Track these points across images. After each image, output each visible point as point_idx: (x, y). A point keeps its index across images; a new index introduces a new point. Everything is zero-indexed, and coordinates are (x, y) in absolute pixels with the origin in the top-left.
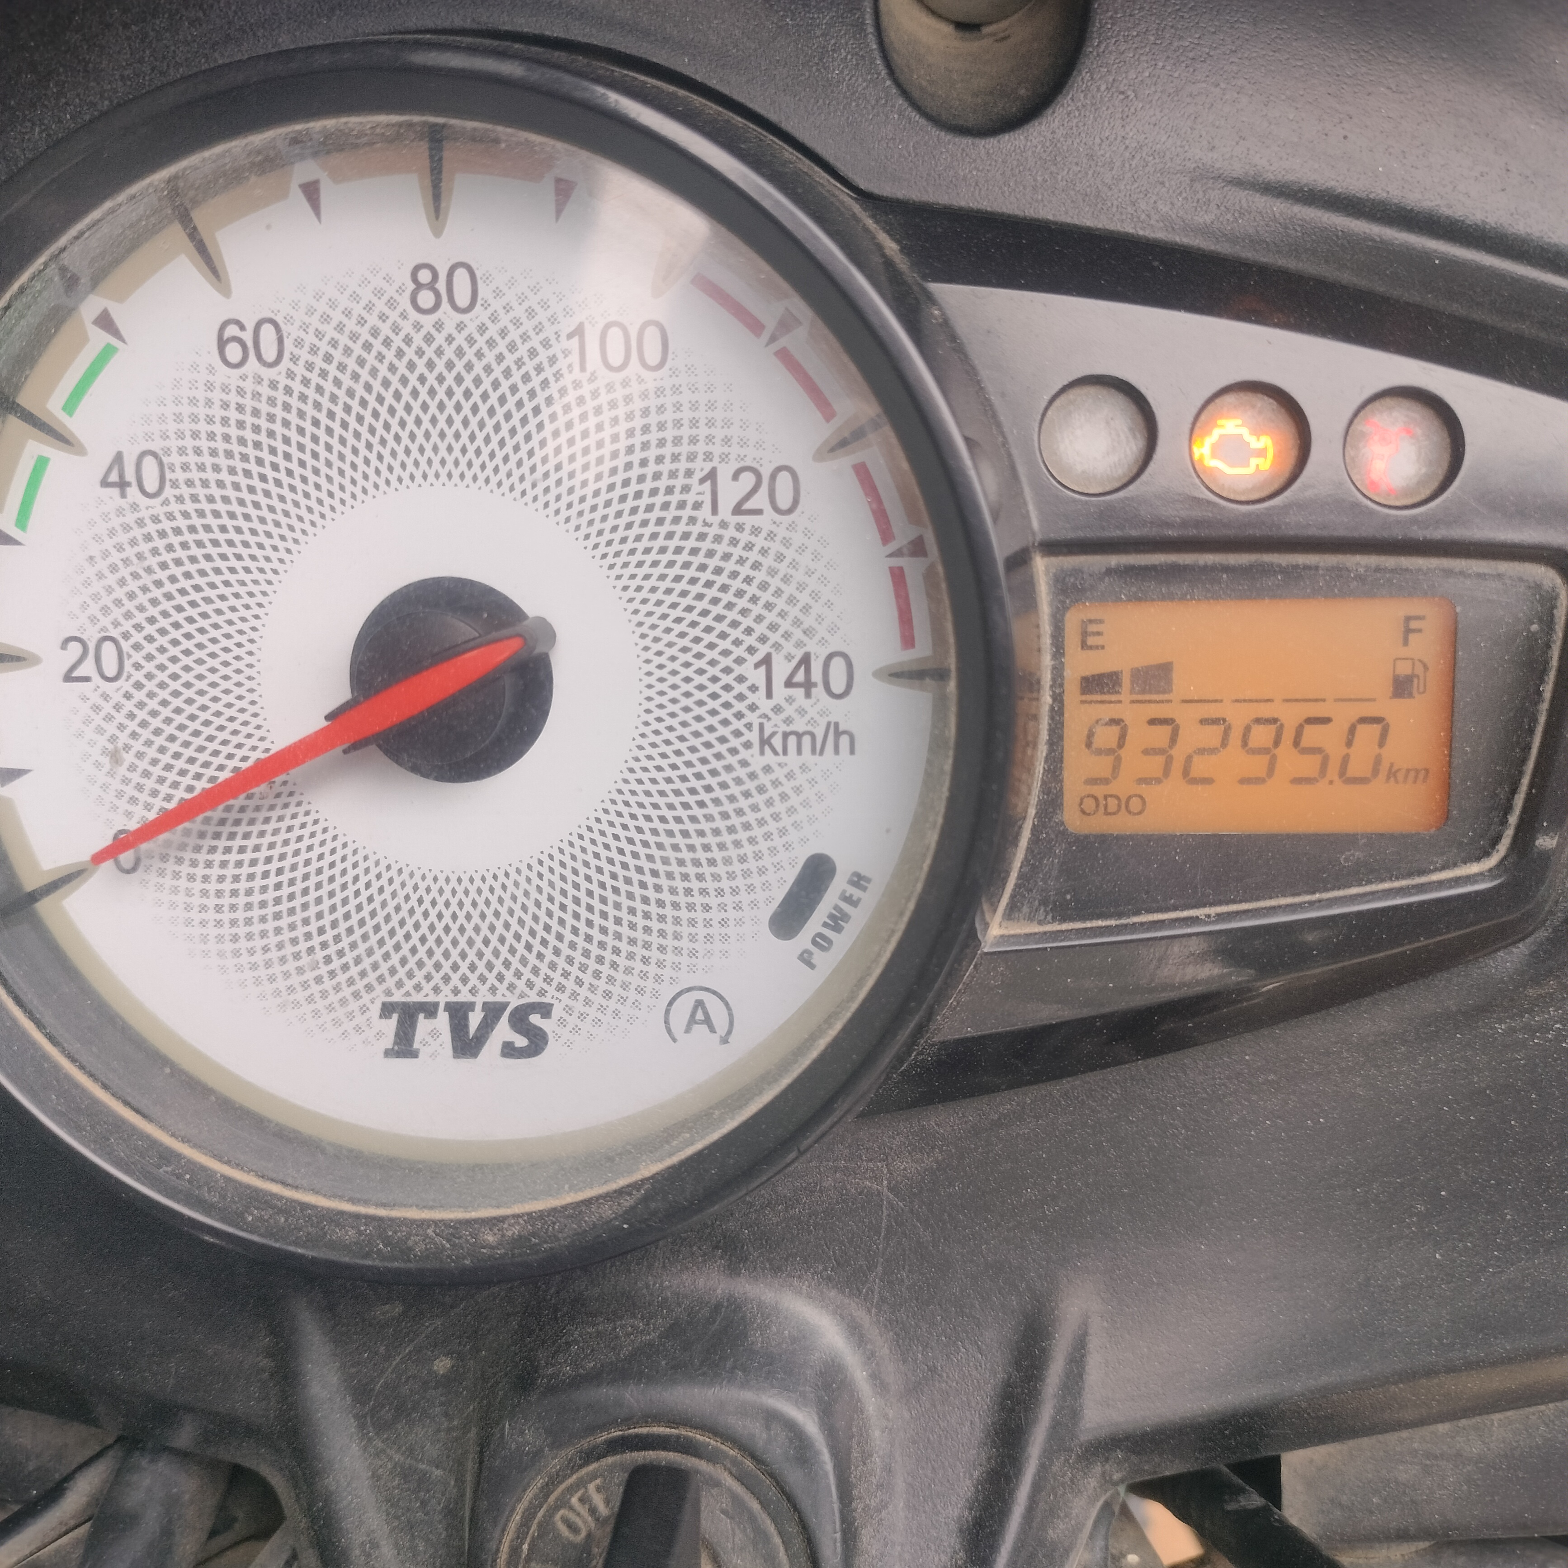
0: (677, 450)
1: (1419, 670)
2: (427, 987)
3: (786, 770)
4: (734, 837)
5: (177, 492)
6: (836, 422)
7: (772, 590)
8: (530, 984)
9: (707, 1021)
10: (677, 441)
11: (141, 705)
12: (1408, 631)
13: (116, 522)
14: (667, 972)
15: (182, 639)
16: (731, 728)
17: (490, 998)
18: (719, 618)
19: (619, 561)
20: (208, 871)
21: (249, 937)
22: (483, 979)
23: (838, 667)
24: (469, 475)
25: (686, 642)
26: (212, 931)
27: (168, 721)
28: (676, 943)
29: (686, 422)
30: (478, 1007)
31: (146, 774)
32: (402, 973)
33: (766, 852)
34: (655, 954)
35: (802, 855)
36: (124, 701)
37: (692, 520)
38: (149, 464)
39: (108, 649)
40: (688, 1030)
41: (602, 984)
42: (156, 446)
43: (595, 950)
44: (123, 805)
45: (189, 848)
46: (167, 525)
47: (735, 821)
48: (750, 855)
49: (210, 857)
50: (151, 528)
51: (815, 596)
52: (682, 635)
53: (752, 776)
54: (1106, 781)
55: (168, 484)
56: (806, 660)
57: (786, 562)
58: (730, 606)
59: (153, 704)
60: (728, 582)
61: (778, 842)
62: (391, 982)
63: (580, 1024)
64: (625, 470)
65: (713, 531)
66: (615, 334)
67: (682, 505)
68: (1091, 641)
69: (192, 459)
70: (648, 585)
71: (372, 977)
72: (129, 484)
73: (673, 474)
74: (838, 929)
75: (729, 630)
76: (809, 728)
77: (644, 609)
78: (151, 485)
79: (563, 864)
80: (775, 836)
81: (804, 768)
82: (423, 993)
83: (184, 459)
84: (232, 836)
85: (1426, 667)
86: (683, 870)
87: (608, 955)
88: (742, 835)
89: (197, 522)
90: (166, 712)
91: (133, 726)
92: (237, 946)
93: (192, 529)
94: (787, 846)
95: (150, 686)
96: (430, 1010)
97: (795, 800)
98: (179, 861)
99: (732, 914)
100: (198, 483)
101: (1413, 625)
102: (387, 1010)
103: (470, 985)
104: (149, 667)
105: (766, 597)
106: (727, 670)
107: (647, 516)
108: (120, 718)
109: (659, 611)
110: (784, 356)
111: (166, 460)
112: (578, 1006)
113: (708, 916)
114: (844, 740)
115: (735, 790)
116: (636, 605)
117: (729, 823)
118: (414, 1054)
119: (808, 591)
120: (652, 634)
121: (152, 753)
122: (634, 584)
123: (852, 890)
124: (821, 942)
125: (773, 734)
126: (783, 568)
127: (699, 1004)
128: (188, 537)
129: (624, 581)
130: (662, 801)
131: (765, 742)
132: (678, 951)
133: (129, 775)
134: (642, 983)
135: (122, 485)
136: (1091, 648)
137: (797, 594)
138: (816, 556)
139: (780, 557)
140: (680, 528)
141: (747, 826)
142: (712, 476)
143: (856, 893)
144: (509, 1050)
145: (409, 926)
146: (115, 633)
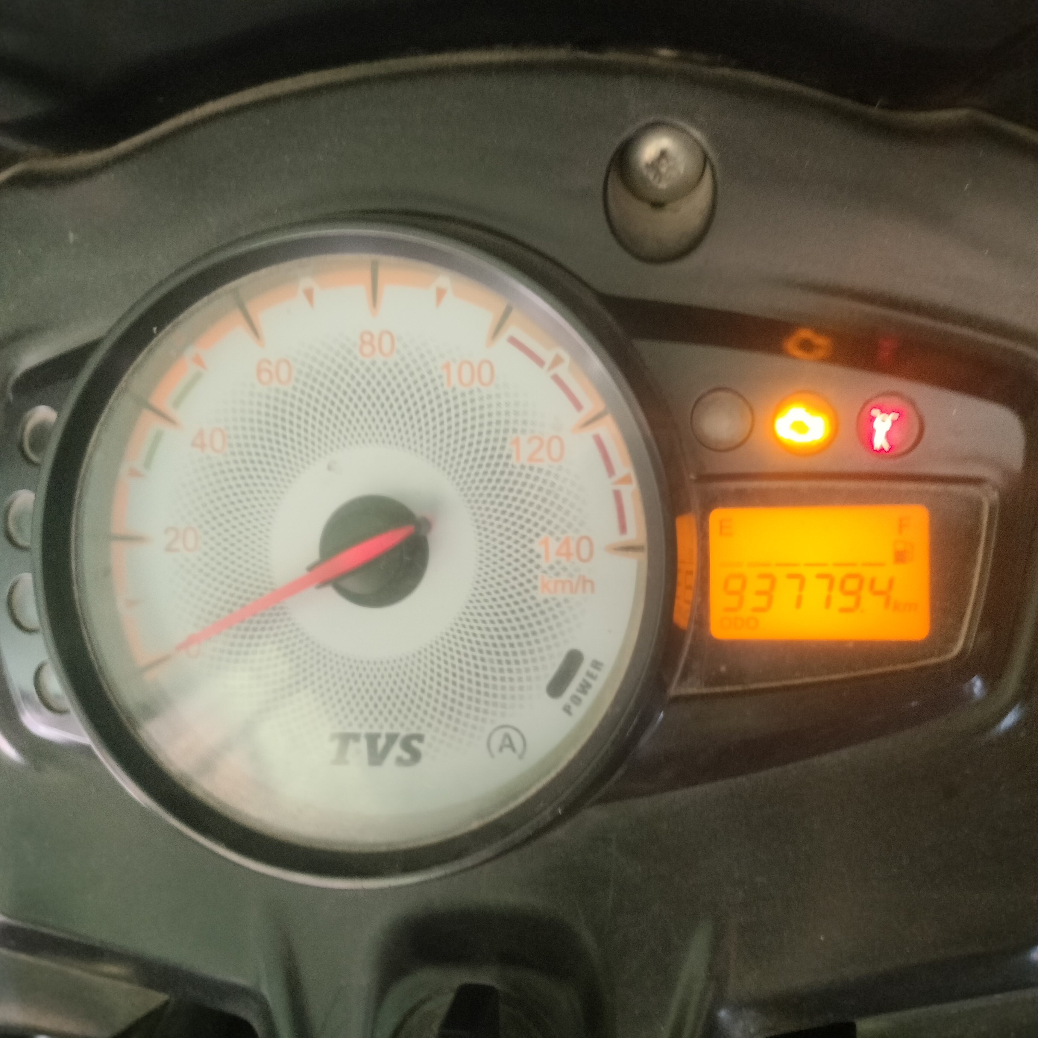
0: (498, 427)
1: (909, 548)
2: (355, 725)
3: (556, 602)
4: (527, 639)
5: (232, 450)
6: (584, 413)
7: (548, 502)
9: (511, 746)
10: (498, 422)
11: (206, 564)
12: (901, 526)
13: (198, 466)
14: (489, 717)
15: (230, 529)
16: (526, 578)
17: (390, 731)
18: (520, 518)
19: (466, 487)
22: (386, 719)
23: (585, 545)
24: (387, 441)
25: (501, 530)
27: (220, 573)
28: (494, 700)
29: (503, 413)
30: (383, 736)
32: (341, 716)
33: (545, 648)
34: (482, 706)
35: (565, 650)
36: (197, 562)
37: (506, 464)
38: (218, 435)
39: (190, 534)
40: (501, 749)
41: (452, 723)
42: (222, 425)
43: (449, 704)
44: (193, 619)
45: (227, 644)
46: (225, 467)
47: (528, 630)
48: (536, 650)
50: (217, 469)
51: (572, 505)
52: (500, 527)
53: (538, 605)
54: (734, 610)
55: (227, 445)
56: (567, 541)
57: (557, 487)
58: (526, 511)
59: (213, 564)
60: (525, 498)
61: (551, 642)
62: (335, 721)
63: (440, 747)
64: (470, 438)
65: (517, 470)
66: (466, 367)
67: (500, 456)
68: (725, 531)
69: (241, 432)
70: (481, 499)
71: (325, 718)
72: (206, 445)
73: (496, 440)
74: (585, 693)
75: (525, 524)
76: (569, 578)
77: (479, 512)
78: (218, 446)
79: (432, 654)
80: (550, 639)
81: (566, 600)
82: (353, 727)
83: (236, 432)
85: (913, 545)
86: (499, 658)
87: (456, 706)
88: (532, 638)
89: (241, 465)
90: (220, 568)
91: (201, 576)
93: (239, 469)
94: (557, 645)
95: (212, 554)
96: (356, 737)
97: (561, 619)
99: (525, 683)
100: (243, 445)
101: (906, 522)
102: (332, 738)
103: (379, 723)
104: (212, 543)
105: (545, 506)
106: (524, 546)
107: (481, 462)
108: (194, 571)
109: (487, 513)
110: (556, 378)
111: (227, 433)
112: (439, 736)
113: (512, 684)
114: (588, 586)
115: (528, 613)
116: (475, 510)
117: (524, 631)
118: (347, 762)
119: (568, 503)
120: (483, 526)
122: (474, 499)
123: (592, 670)
124: (576, 700)
126: (555, 490)
127: (507, 736)
128: (237, 474)
129: (469, 497)
130: (487, 619)
132: (495, 704)
133: (197, 603)
134: (475, 723)
135: (202, 446)
136: (725, 535)
137: (562, 504)
138: (573, 484)
139: (553, 485)
140: (499, 469)
141: (534, 633)
142: (516, 442)
143: (594, 672)
144: (400, 761)
145: (346, 689)
146: (195, 525)
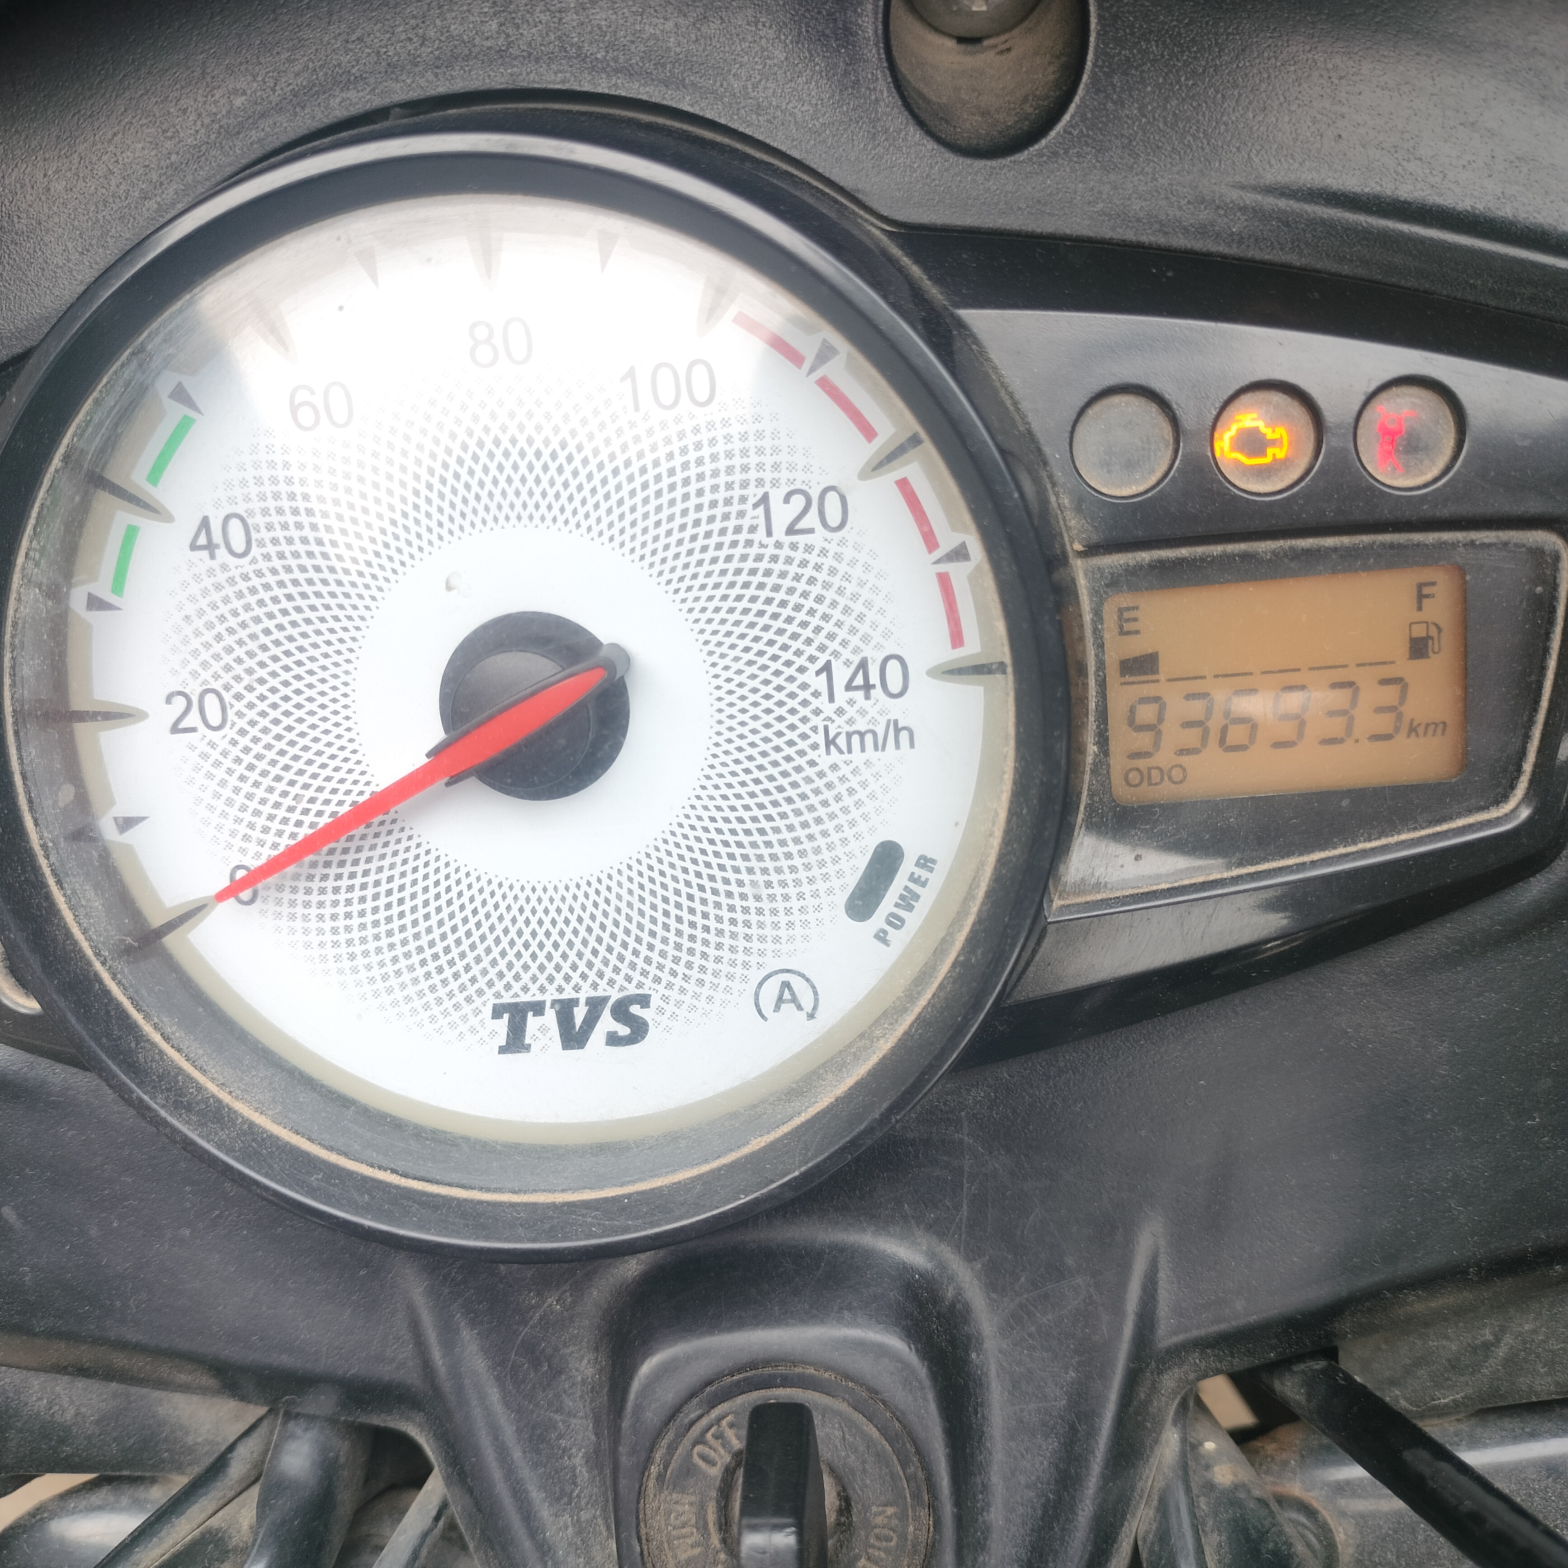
0: (730, 479)
1: (1433, 632)
2: (534, 988)
3: (852, 767)
4: (807, 831)
5: (264, 551)
6: (878, 442)
7: (827, 602)
8: (629, 979)
9: (794, 1000)
10: (730, 470)
11: (246, 750)
12: (1421, 597)
13: (208, 582)
14: (754, 959)
15: (280, 687)
16: (798, 732)
17: (593, 994)
18: (780, 632)
19: (683, 586)
20: (322, 898)
21: (366, 954)
22: (584, 976)
23: (894, 669)
24: (537, 516)
25: (750, 656)
26: (331, 952)
27: (273, 763)
28: (761, 932)
29: (737, 452)
30: (582, 1001)
31: (257, 813)
32: (509, 977)
33: (838, 843)
34: (741, 943)
35: (871, 844)
36: (230, 747)
37: (749, 543)
38: (235, 526)
39: (211, 701)
40: (777, 1008)
41: (695, 974)
42: (240, 510)
43: (686, 944)
44: (238, 842)
45: (303, 878)
46: (256, 582)
47: (808, 816)
48: (824, 847)
49: (323, 884)
50: (242, 586)
51: (868, 604)
52: (747, 650)
53: (821, 775)
54: (1147, 755)
55: (254, 544)
56: (863, 665)
57: (839, 575)
58: (789, 620)
59: (258, 748)
60: (786, 597)
61: (848, 833)
62: (499, 986)
63: (677, 1012)
64: (683, 501)
65: (770, 551)
66: (665, 376)
67: (738, 530)
68: (1127, 627)
69: (275, 519)
70: (711, 606)
71: (482, 983)
72: (217, 546)
73: (728, 502)
74: (910, 908)
75: (790, 642)
76: (871, 727)
77: (710, 628)
78: (239, 545)
79: (651, 868)
80: (846, 828)
81: (868, 763)
82: (530, 993)
83: (268, 519)
84: (342, 864)
85: (1440, 630)
86: (762, 865)
87: (698, 947)
88: (815, 829)
89: (285, 577)
90: (271, 755)
91: (240, 770)
92: (355, 963)
93: (281, 584)
94: (857, 836)
95: (254, 732)
96: (538, 1008)
97: (861, 794)
98: (294, 890)
99: (810, 902)
100: (283, 541)
101: (1426, 591)
102: (497, 1013)
103: (572, 983)
104: (252, 714)
105: (821, 609)
106: (791, 679)
107: (706, 542)
108: (228, 763)
109: (724, 629)
110: (825, 384)
111: (250, 521)
112: (674, 994)
113: (788, 905)
114: (904, 736)
115: (805, 788)
116: (702, 625)
117: (802, 819)
118: (528, 1048)
119: (861, 600)
120: (719, 650)
121: (260, 793)
122: (698, 606)
123: (918, 872)
124: (895, 921)
125: (838, 734)
126: (836, 581)
127: (786, 985)
128: (278, 592)
129: (689, 604)
130: (738, 803)
131: (830, 742)
132: (762, 939)
133: (241, 815)
134: (732, 970)
135: (210, 547)
136: (1129, 633)
137: (850, 604)
138: (867, 568)
139: (833, 571)
140: (738, 551)
141: (819, 821)
142: (765, 500)
143: (923, 874)
144: (613, 1040)
145: (513, 934)
146: (217, 685)
